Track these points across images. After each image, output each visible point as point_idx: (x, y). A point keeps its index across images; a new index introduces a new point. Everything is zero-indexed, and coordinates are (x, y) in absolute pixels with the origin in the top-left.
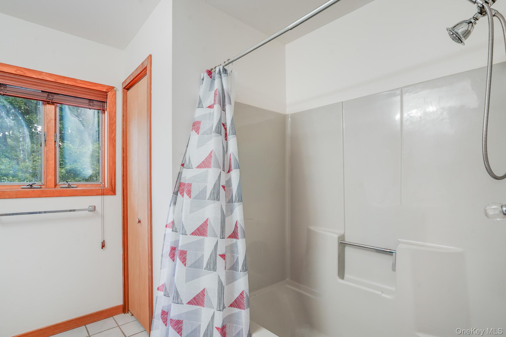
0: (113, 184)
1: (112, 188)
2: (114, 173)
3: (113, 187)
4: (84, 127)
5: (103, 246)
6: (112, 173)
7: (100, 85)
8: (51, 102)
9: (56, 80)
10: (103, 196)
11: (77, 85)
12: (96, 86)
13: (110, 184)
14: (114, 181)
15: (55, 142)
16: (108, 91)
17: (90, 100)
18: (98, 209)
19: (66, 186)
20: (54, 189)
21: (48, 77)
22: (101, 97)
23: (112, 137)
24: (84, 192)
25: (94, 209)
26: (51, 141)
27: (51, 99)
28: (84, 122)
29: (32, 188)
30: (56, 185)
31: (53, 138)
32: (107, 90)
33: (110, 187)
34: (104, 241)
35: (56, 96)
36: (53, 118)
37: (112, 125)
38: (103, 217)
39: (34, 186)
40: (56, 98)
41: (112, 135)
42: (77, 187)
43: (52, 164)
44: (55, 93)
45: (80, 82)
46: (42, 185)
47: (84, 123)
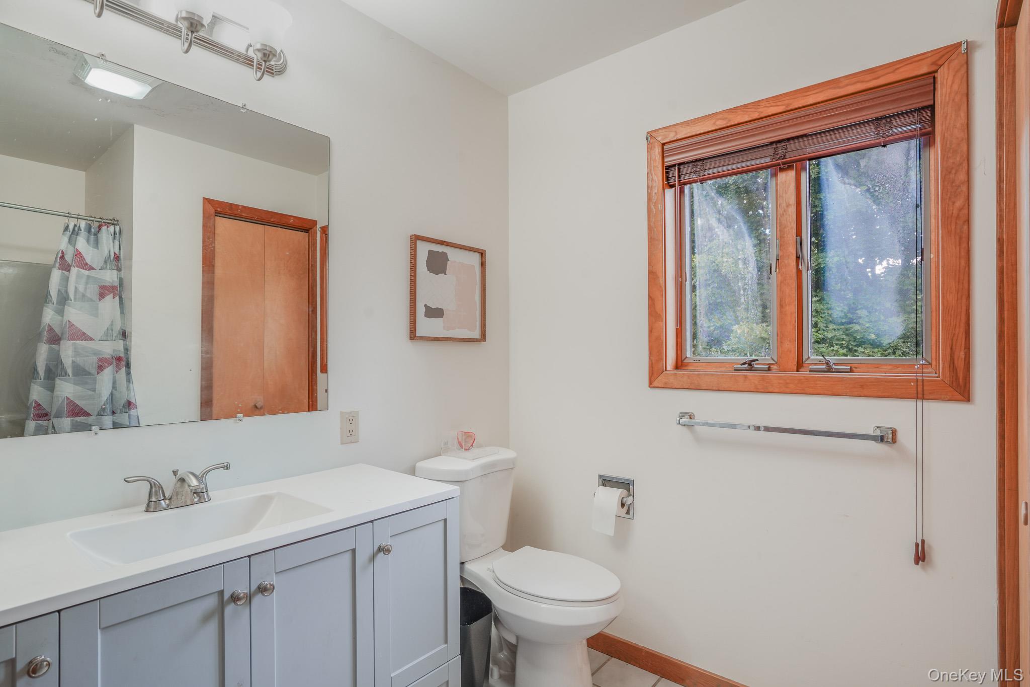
0: (960, 364)
1: (957, 378)
2: (962, 329)
3: (961, 375)
4: (878, 204)
5: (921, 556)
6: (957, 330)
7: (908, 62)
8: (784, 163)
9: (787, 105)
10: (920, 403)
11: (840, 94)
12: (893, 72)
13: (947, 365)
14: (962, 354)
15: (798, 258)
16: (937, 65)
17: (877, 119)
18: (906, 438)
19: (824, 367)
20: (796, 374)
21: (771, 106)
22: (911, 96)
23: (955, 212)
24: (862, 386)
25: (888, 437)
26: (789, 258)
27: (782, 157)
28: (877, 189)
29: (753, 369)
30: (800, 365)
31: (792, 251)
32: (934, 63)
33: (948, 374)
34: (923, 542)
35: (791, 146)
36: (793, 200)
37: (954, 171)
38: (920, 466)
39: (755, 366)
40: (794, 151)
41: (954, 203)
42: (851, 371)
43: (791, 314)
44: (788, 139)
45: (847, 82)
46: (773, 364)
47: (876, 194)
